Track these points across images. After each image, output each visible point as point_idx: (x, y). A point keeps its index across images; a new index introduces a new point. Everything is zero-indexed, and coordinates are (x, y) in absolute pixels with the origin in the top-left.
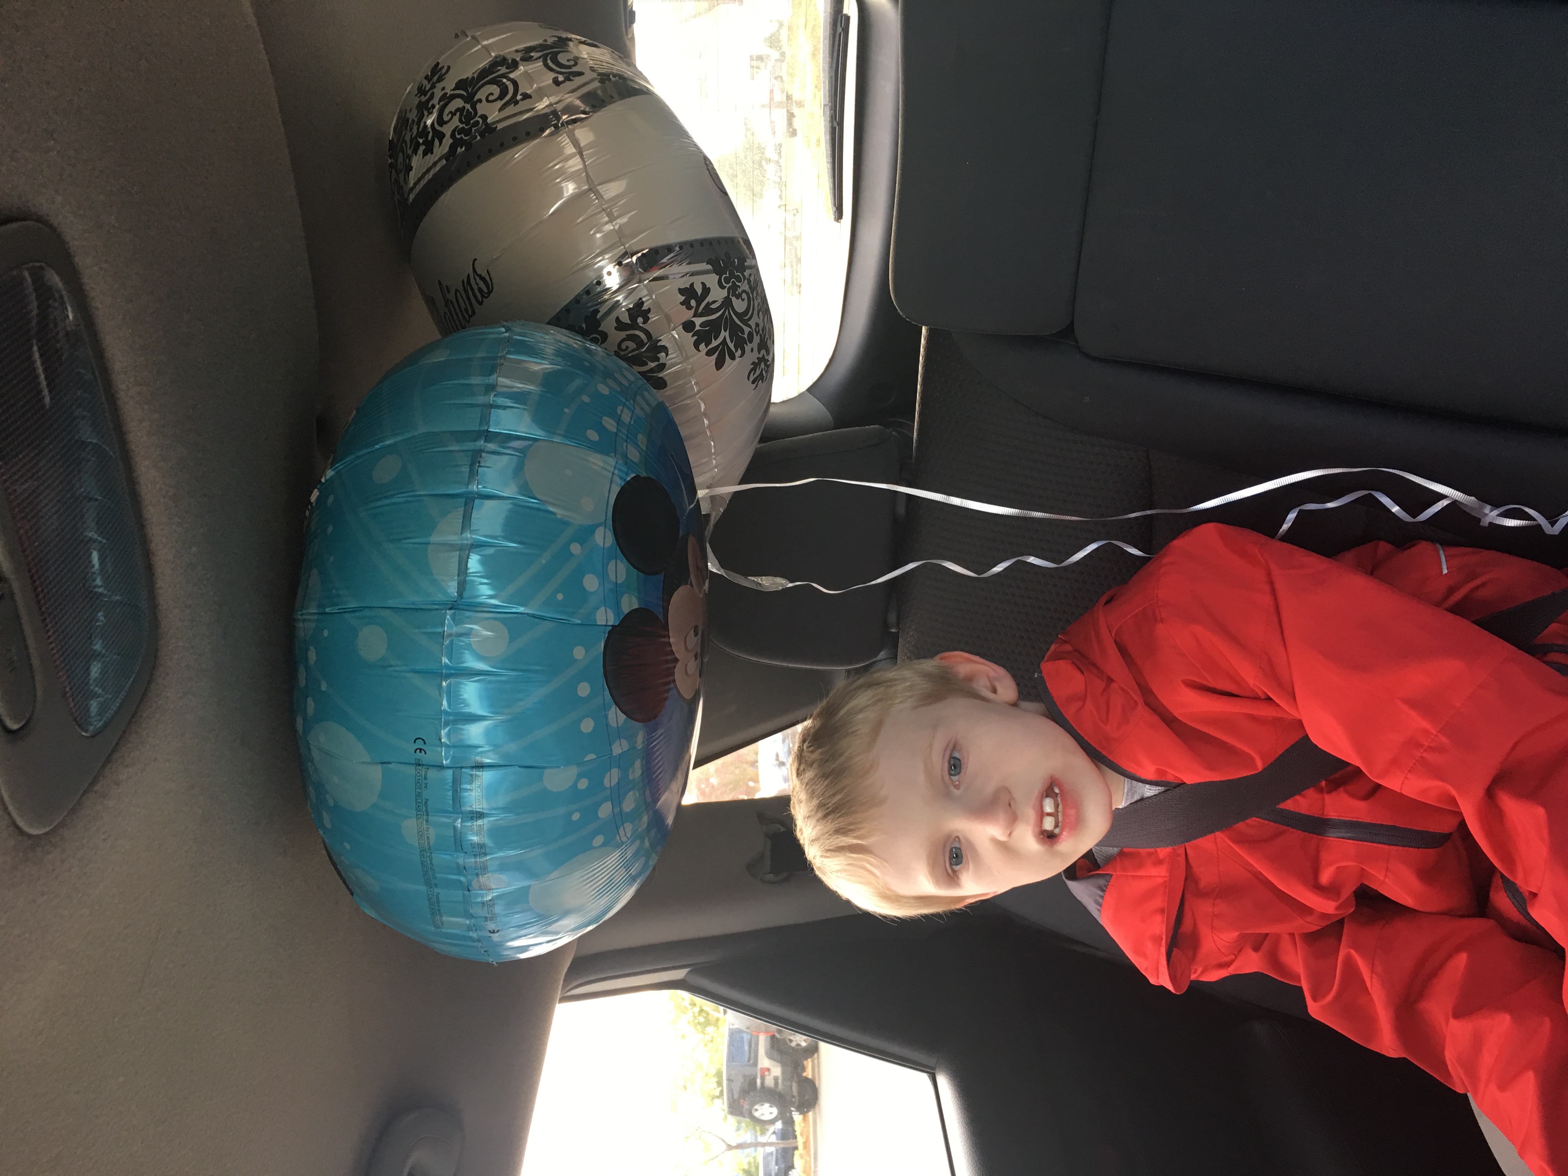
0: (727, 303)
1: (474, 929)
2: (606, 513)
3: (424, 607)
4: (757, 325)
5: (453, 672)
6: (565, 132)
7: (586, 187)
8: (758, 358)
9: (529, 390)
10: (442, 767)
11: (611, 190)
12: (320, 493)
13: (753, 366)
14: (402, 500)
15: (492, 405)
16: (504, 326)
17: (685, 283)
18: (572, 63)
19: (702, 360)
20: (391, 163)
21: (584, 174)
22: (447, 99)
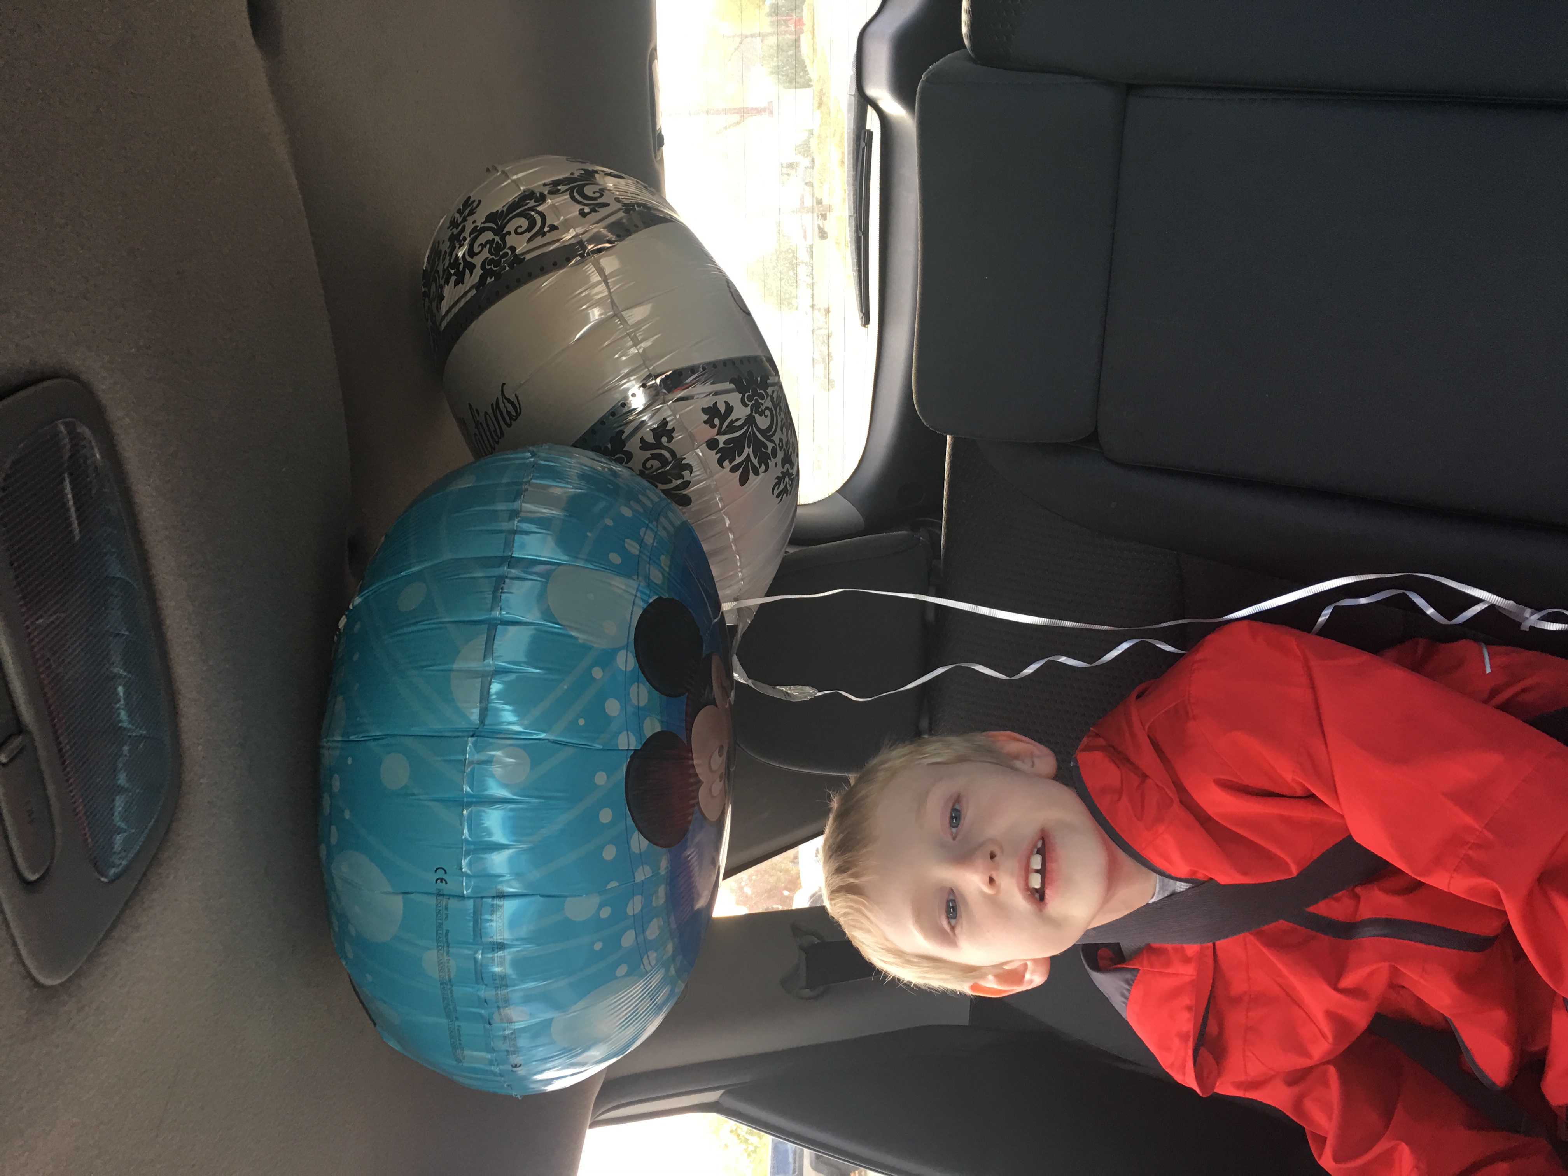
0: (750, 420)
1: (496, 1064)
2: (629, 635)
3: (446, 734)
4: (781, 440)
5: (474, 800)
6: (591, 262)
7: (611, 313)
8: (782, 473)
9: (553, 515)
10: (462, 897)
11: (636, 315)
12: (348, 619)
13: (777, 480)
14: (426, 627)
15: (516, 531)
16: (529, 451)
17: (708, 402)
18: (598, 195)
19: (726, 476)
20: (425, 291)
21: (609, 300)
22: (477, 232)
